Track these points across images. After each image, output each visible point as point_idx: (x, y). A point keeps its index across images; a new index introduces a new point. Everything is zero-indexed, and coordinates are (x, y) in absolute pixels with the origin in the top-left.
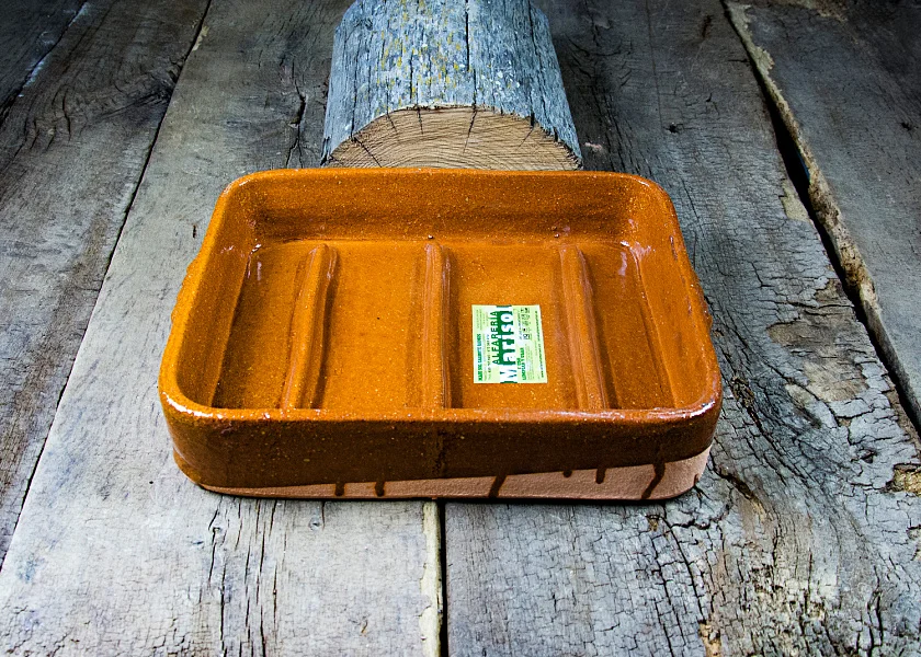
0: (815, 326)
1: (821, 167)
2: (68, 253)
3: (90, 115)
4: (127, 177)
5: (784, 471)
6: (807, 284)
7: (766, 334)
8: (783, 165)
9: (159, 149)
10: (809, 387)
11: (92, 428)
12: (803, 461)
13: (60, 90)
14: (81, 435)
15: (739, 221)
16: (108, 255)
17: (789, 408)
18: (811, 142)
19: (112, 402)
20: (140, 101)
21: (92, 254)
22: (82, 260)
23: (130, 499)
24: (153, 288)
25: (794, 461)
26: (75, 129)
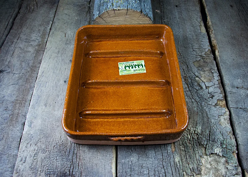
0: (204, 62)
1: (210, 17)
2: (37, 41)
3: (42, 2)
4: (50, 20)
5: (193, 100)
6: (203, 50)
7: (193, 64)
8: (201, 17)
10: (201, 78)
12: (197, 98)
15: (190, 32)
16: (46, 41)
17: (196, 84)
18: (209, 10)
21: (43, 41)
22: (40, 43)
24: (56, 51)
25: (195, 98)
26: (39, 6)
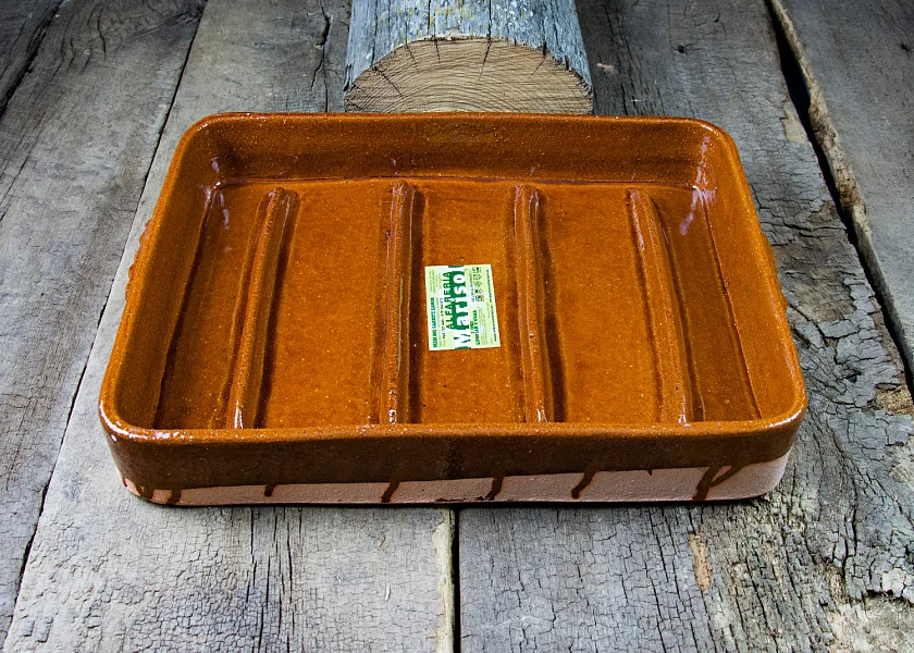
0: (809, 248)
1: (821, 88)
2: (105, 174)
3: (125, 35)
4: (160, 98)
6: (803, 206)
8: (786, 87)
9: (189, 72)
10: (800, 308)
13: (95, 10)
16: (143, 176)
18: (813, 63)
20: (172, 20)
21: (128, 175)
22: (119, 181)
26: (109, 49)
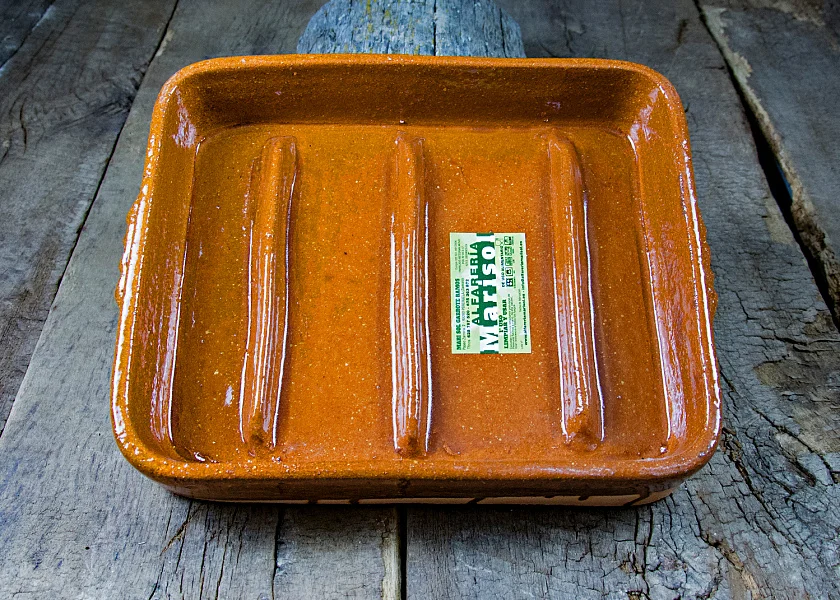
0: (806, 365)
1: (805, 184)
2: (15, 278)
3: (48, 125)
4: (81, 194)
5: (776, 537)
6: (795, 316)
7: (754, 375)
8: (766, 182)
9: (115, 163)
10: (801, 437)
11: (27, 482)
12: (798, 526)
13: (18, 98)
14: (14, 491)
15: (722, 244)
16: (56, 281)
17: (780, 462)
18: (795, 157)
19: (50, 452)
20: (100, 110)
21: (39, 280)
22: (29, 287)
23: (63, 568)
24: (102, 319)
25: (787, 525)
26: (31, 141)
